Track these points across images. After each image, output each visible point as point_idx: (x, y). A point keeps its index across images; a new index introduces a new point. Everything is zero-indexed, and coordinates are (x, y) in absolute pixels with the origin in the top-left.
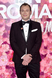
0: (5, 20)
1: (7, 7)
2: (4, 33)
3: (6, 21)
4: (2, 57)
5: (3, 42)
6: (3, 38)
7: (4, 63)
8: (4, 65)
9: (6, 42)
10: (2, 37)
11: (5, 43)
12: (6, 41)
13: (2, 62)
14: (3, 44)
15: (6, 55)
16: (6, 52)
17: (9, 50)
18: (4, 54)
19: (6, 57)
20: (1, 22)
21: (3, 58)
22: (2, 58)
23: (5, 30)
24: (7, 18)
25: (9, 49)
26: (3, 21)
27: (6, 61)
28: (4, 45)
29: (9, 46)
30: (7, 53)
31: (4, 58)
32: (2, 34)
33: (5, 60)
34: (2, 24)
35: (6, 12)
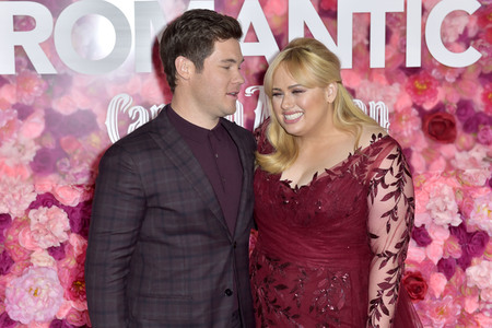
0: (43, 83)
1: (55, 14)
2: (38, 147)
3: (49, 88)
4: (31, 277)
5: (33, 198)
6: (32, 176)
7: (43, 308)
8: (41, 318)
9: (48, 194)
10: (28, 173)
11: (47, 200)
12: (49, 190)
13: (31, 302)
14: (34, 206)
15: (50, 264)
16: (52, 250)
17: (65, 236)
18: (42, 259)
19: (53, 274)
20: (26, 94)
21: (35, 281)
22: (28, 283)
23: (43, 134)
24: (54, 71)
25: (68, 232)
26: (36, 89)
27: (53, 293)
28: (42, 214)
29: (65, 215)
30: (57, 252)
31: (41, 283)
32: (30, 156)
33: (44, 292)
34: (31, 103)
35: (51, 41)
